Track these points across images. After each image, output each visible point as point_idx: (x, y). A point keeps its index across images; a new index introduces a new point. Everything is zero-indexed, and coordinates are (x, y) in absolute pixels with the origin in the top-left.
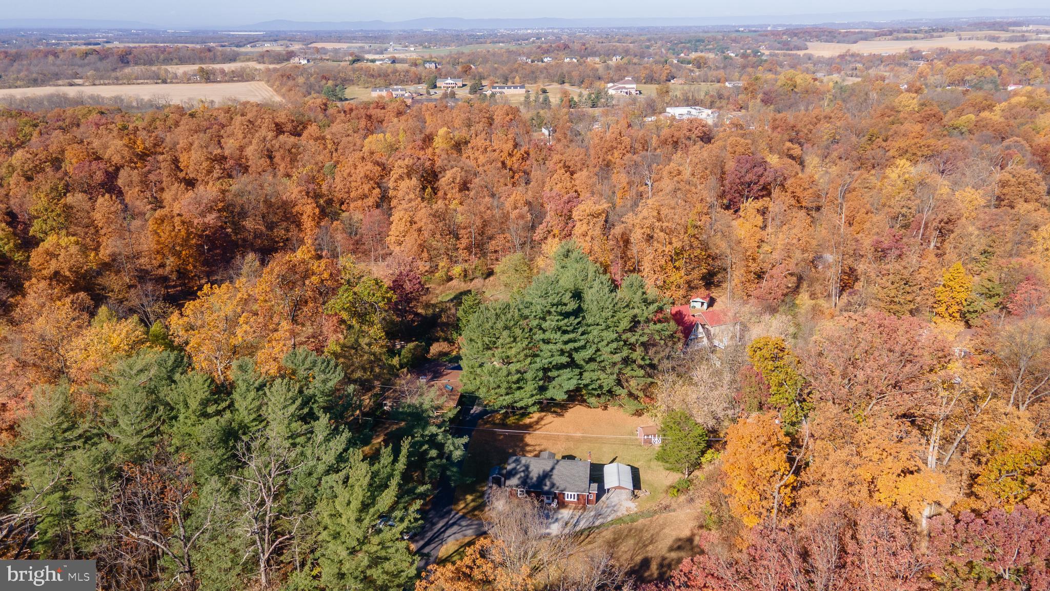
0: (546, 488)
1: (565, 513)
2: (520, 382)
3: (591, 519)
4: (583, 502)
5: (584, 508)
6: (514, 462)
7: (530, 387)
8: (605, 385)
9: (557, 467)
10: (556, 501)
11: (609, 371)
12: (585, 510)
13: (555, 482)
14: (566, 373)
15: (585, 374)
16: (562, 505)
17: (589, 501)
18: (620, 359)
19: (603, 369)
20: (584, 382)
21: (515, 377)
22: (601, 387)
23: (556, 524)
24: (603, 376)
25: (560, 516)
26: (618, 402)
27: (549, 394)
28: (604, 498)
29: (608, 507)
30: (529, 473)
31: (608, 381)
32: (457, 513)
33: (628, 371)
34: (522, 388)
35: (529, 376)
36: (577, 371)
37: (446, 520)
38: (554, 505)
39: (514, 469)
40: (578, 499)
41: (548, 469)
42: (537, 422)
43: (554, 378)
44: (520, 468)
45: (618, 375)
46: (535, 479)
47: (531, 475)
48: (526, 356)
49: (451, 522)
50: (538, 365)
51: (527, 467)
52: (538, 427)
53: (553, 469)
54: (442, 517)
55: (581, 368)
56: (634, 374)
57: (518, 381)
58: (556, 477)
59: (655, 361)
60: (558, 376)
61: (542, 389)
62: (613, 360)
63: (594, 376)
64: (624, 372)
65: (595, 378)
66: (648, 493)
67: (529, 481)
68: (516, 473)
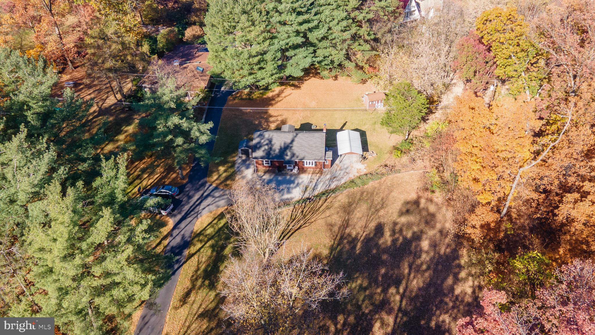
0: (287, 158)
1: (305, 178)
2: (261, 64)
3: (327, 182)
4: (320, 168)
5: (321, 172)
6: (259, 136)
7: (270, 67)
8: (336, 60)
9: (296, 139)
10: (297, 167)
11: (339, 47)
12: (321, 174)
13: (295, 152)
14: (302, 52)
15: (319, 52)
16: (302, 170)
17: (325, 166)
18: (349, 36)
19: (334, 46)
20: (318, 59)
21: (256, 60)
22: (332, 62)
23: (298, 189)
24: (334, 52)
25: (300, 181)
26: (346, 73)
27: (288, 72)
28: (337, 162)
29: (341, 170)
30: (272, 145)
31: (338, 56)
32: (211, 185)
33: (355, 47)
34: (263, 68)
35: (268, 57)
36: (311, 49)
37: (201, 193)
38: (295, 171)
39: (259, 143)
40: (316, 165)
41: (289, 141)
42: (278, 95)
43: (291, 57)
44: (264, 142)
45: (347, 51)
46: (277, 151)
47: (274, 148)
48: (265, 39)
49: (205, 194)
50: (276, 47)
51: (270, 141)
52: (279, 99)
53: (293, 141)
54: (198, 190)
55: (314, 46)
56: (362, 48)
57: (259, 62)
58: (296, 148)
59: (379, 36)
60: (295, 55)
61: (281, 68)
62: (344, 38)
63: (326, 52)
64: (352, 47)
65: (327, 54)
66: (375, 155)
67: (272, 152)
68: (261, 147)
